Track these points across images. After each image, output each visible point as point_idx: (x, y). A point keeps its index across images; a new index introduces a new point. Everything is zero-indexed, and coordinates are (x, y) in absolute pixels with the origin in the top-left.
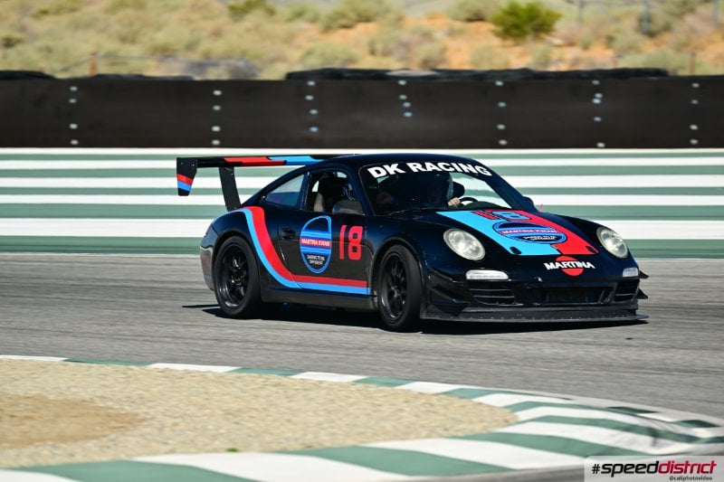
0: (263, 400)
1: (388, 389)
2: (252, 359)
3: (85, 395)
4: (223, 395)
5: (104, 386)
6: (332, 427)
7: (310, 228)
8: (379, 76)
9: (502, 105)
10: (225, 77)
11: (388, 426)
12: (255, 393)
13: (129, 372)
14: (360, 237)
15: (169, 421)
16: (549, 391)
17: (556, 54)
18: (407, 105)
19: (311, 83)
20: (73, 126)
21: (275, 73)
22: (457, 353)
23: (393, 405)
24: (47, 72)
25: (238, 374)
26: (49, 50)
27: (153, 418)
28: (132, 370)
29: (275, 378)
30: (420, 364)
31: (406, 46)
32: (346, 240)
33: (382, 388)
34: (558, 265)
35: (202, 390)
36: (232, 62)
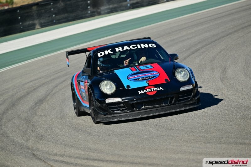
34: (145, 91)
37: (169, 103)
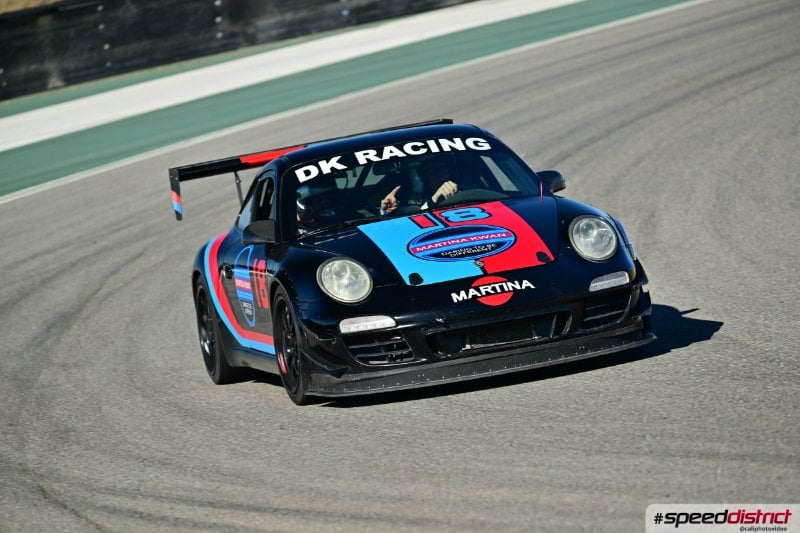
32: (258, 281)
34: (472, 293)
37: (555, 334)
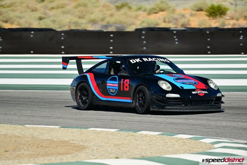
0: (127, 141)
1: (170, 137)
2: (124, 126)
3: (67, 139)
4: (114, 139)
5: (73, 136)
6: (151, 150)
7: (110, 80)
8: (167, 30)
9: (209, 39)
10: (114, 30)
11: (170, 149)
12: (124, 138)
13: (82, 131)
14: (128, 83)
15: (95, 148)
16: (225, 138)
17: (227, 22)
18: (176, 40)
19: (144, 32)
20: (63, 47)
21: (132, 29)
22: (194, 125)
23: (172, 142)
24: (54, 29)
25: (119, 132)
26: (54, 21)
27: (90, 147)
28: (83, 130)
29: (131, 133)
30: (181, 128)
31: (176, 19)
32: (124, 84)
33: (168, 137)
34: (196, 92)
35: (107, 137)
36: (117, 25)
37: (210, 104)
